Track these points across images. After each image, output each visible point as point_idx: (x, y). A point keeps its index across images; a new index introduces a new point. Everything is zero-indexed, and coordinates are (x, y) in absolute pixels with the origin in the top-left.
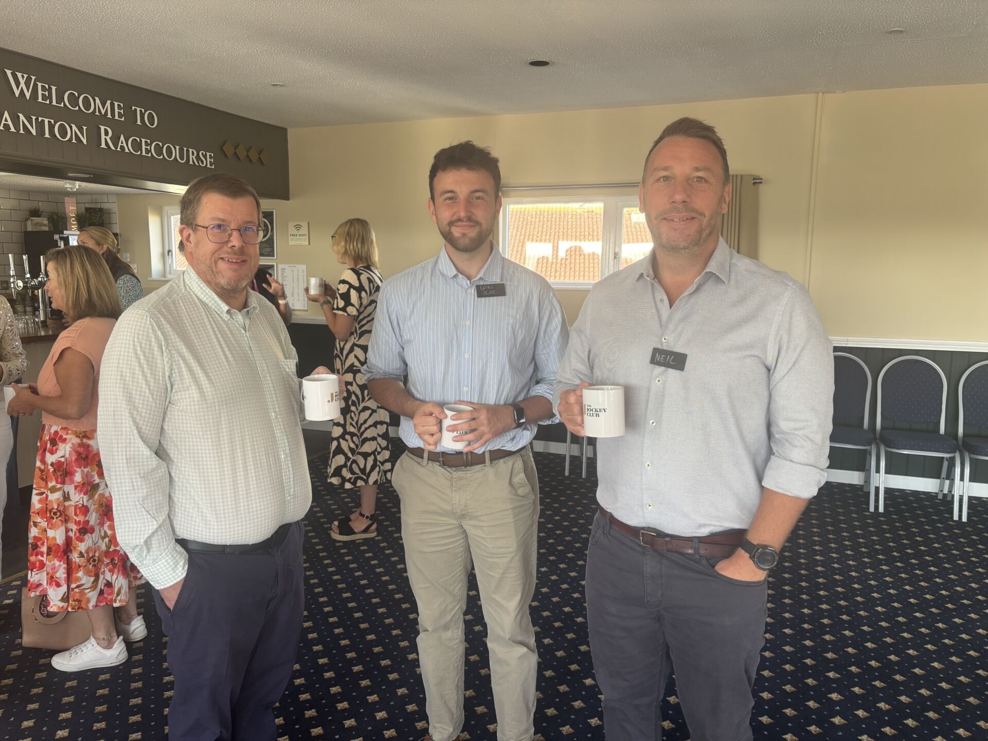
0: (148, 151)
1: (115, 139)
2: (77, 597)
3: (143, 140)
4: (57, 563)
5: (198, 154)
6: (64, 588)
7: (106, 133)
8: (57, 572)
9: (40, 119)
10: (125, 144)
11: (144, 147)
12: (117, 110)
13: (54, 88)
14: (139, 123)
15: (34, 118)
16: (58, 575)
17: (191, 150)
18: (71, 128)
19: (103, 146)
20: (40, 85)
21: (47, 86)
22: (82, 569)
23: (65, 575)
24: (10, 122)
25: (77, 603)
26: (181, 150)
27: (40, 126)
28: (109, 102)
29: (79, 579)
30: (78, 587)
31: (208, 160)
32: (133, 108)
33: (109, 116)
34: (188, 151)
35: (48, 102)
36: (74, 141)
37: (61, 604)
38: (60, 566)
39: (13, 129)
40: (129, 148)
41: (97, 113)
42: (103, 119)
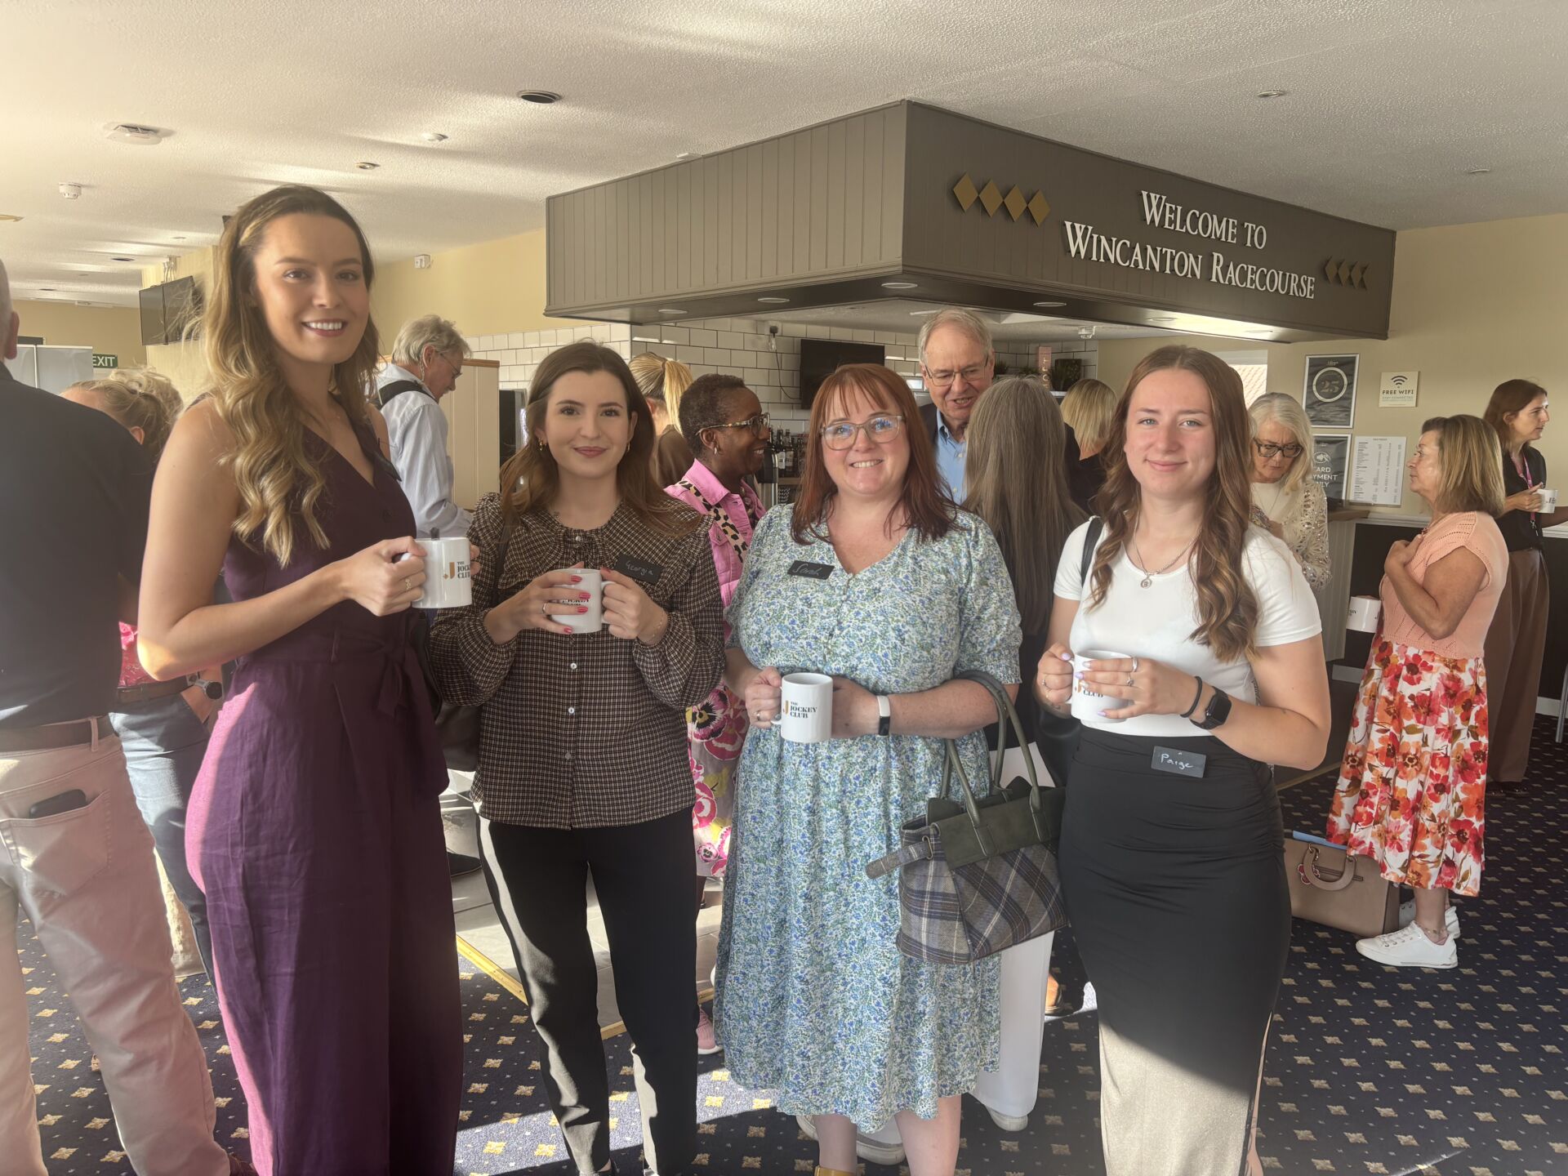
0: (1253, 281)
1: (1225, 269)
2: (1418, 868)
3: (1250, 267)
4: (1403, 822)
5: (1299, 280)
6: (1405, 855)
7: (1218, 261)
8: (1400, 833)
9: (1164, 250)
10: (1232, 276)
11: (1249, 276)
12: (1230, 230)
13: (1179, 208)
14: (1249, 244)
15: (1159, 249)
16: (1402, 836)
17: (1293, 275)
18: (1188, 257)
19: (1214, 280)
20: (1168, 205)
21: (1174, 206)
22: (1429, 835)
23: (1410, 839)
24: (1139, 258)
25: (1415, 877)
26: (1284, 275)
27: (1163, 257)
28: (1225, 219)
29: (1424, 847)
30: (1420, 856)
31: (1309, 287)
32: (1246, 224)
33: (1223, 239)
34: (1290, 276)
35: (1172, 228)
36: (1189, 276)
37: (1401, 874)
38: (1406, 825)
39: (1141, 267)
40: (1236, 281)
41: (1213, 237)
42: (1218, 244)
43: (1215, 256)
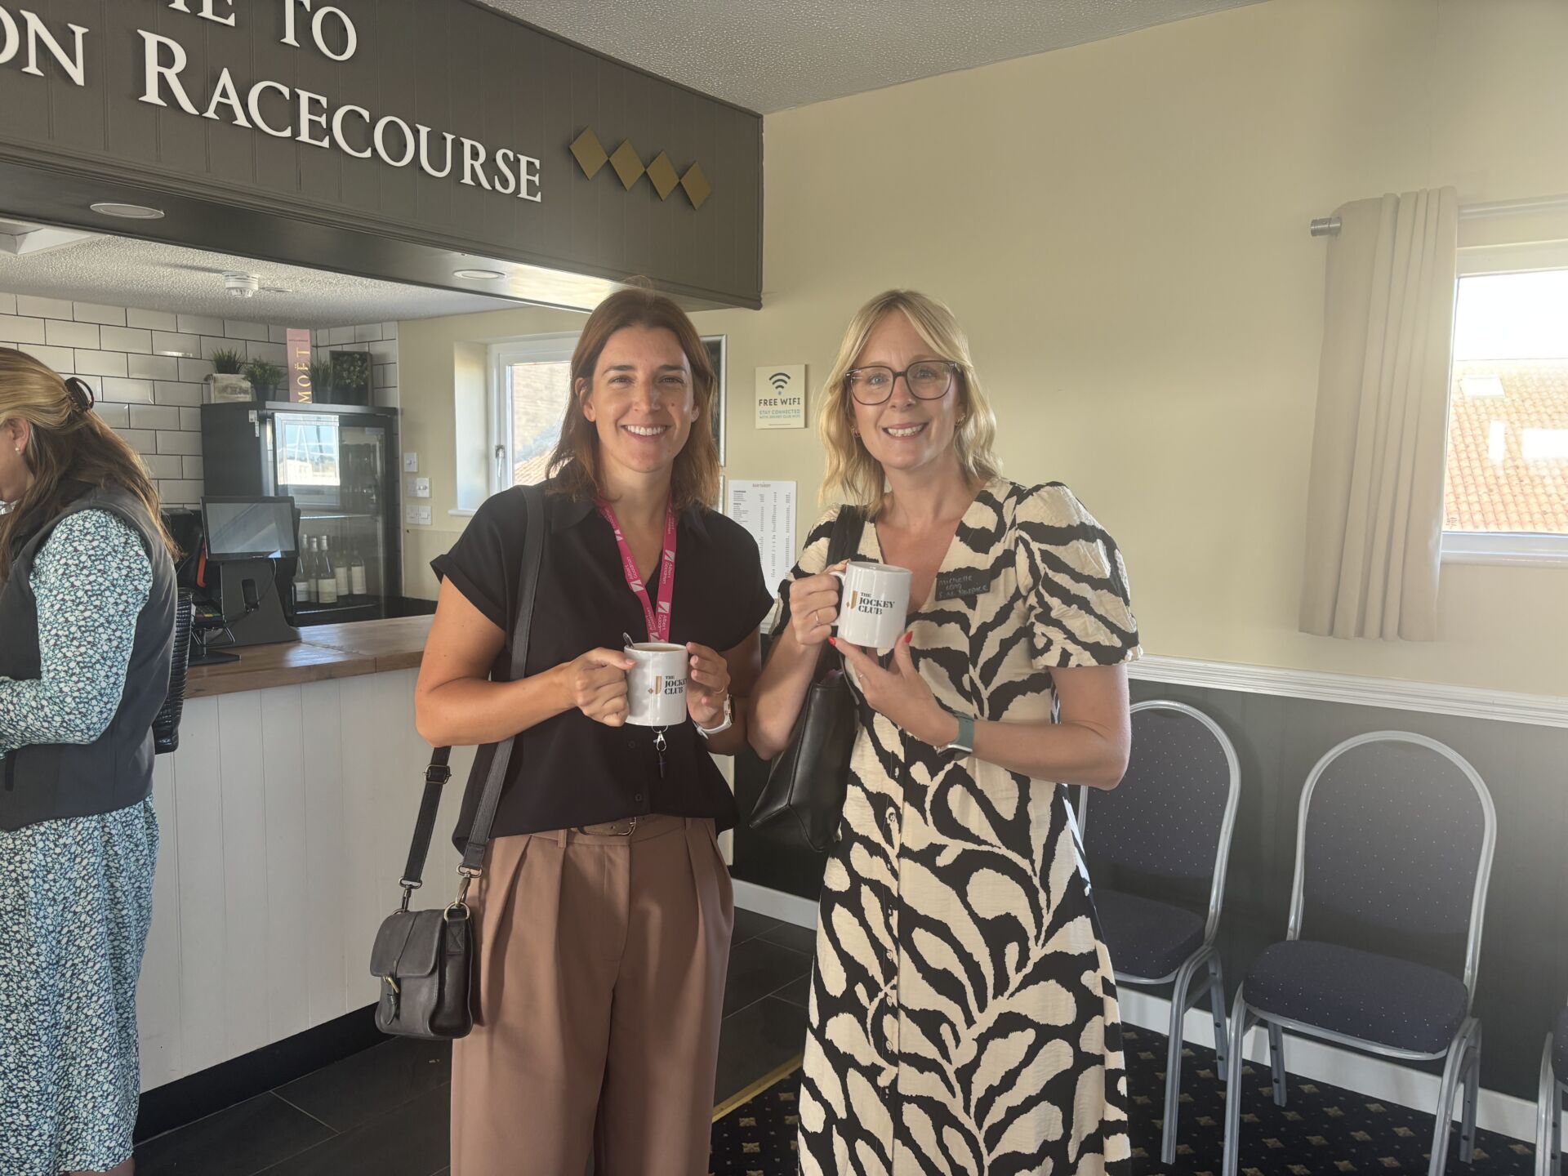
0: (319, 131)
1: (200, 82)
3: (304, 96)
5: (491, 161)
10: (234, 101)
11: (305, 116)
14: (290, 38)
17: (468, 144)
18: (22, 25)
19: (152, 95)
26: (436, 142)
31: (524, 176)
34: (458, 146)
36: (32, 68)
40: (250, 113)
43: (151, 40)
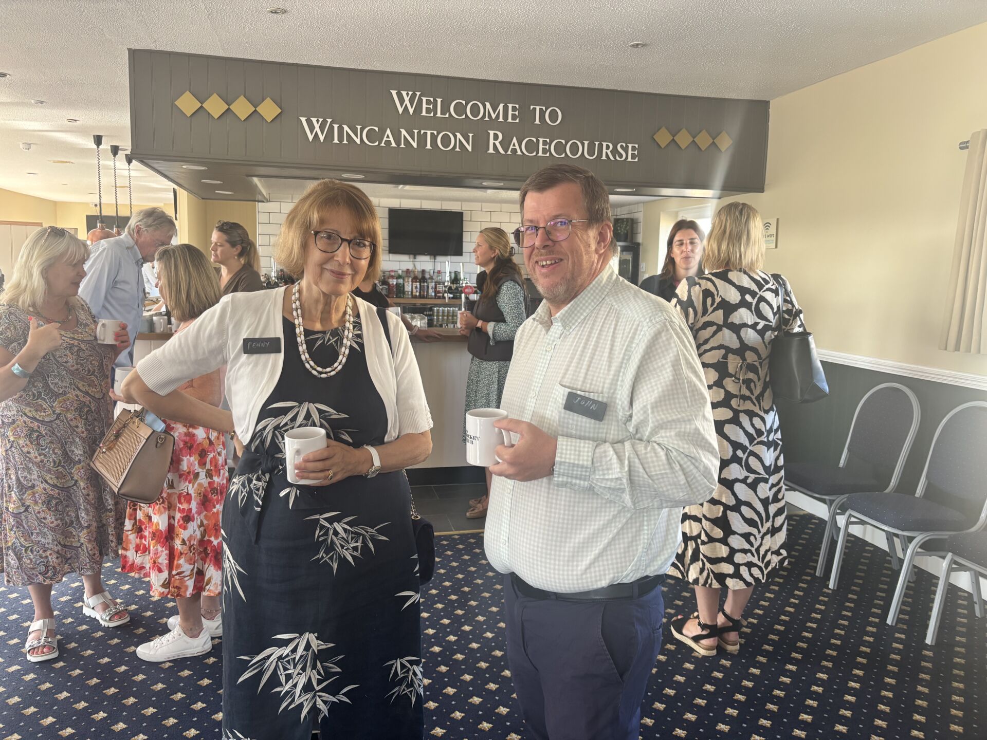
1: (505, 144)
3: (541, 140)
4: (160, 549)
5: (615, 147)
7: (496, 138)
8: (159, 557)
9: (422, 132)
10: (517, 147)
11: (541, 147)
12: (510, 112)
13: (439, 100)
14: (538, 122)
15: (416, 131)
16: (160, 560)
17: (605, 144)
18: (455, 137)
19: (491, 151)
20: (424, 99)
21: (432, 99)
23: (167, 562)
24: (391, 139)
26: (591, 145)
28: (501, 105)
31: (630, 152)
32: (531, 107)
35: (432, 115)
36: (458, 149)
37: (162, 590)
38: (162, 551)
40: (522, 150)
41: (487, 119)
42: (493, 123)
43: (492, 133)
